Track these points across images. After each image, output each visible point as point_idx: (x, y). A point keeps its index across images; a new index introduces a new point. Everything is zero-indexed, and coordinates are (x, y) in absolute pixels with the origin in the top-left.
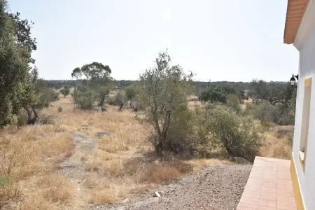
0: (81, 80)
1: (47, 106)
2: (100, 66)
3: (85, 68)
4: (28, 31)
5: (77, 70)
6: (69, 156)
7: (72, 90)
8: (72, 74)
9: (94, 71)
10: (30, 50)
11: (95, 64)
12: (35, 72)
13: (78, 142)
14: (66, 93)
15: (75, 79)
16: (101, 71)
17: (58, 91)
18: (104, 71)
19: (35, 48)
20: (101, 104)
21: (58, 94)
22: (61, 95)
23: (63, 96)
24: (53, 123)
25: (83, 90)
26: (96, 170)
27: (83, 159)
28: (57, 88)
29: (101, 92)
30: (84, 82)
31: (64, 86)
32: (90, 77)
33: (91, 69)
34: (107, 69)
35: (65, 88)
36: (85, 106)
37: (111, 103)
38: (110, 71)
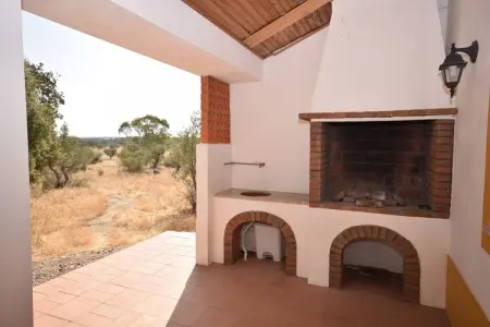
0: (130, 138)
1: (84, 169)
2: (155, 120)
3: (137, 123)
4: (54, 84)
5: (125, 125)
6: (100, 215)
7: (119, 150)
8: (119, 130)
9: (147, 126)
10: (56, 105)
11: (148, 117)
12: (65, 129)
13: (114, 203)
14: (112, 153)
15: (123, 135)
16: (155, 126)
17: (101, 151)
18: (160, 126)
19: (62, 102)
20: (155, 166)
21: (100, 155)
22: (105, 156)
23: (108, 157)
24: (89, 187)
25: (132, 149)
26: (125, 225)
27: (115, 218)
28: (100, 147)
29: (154, 152)
30: (135, 139)
31: (109, 145)
32: (142, 134)
33: (144, 124)
34: (164, 123)
35: (111, 147)
36: (133, 169)
37: (167, 165)
38: (167, 126)
